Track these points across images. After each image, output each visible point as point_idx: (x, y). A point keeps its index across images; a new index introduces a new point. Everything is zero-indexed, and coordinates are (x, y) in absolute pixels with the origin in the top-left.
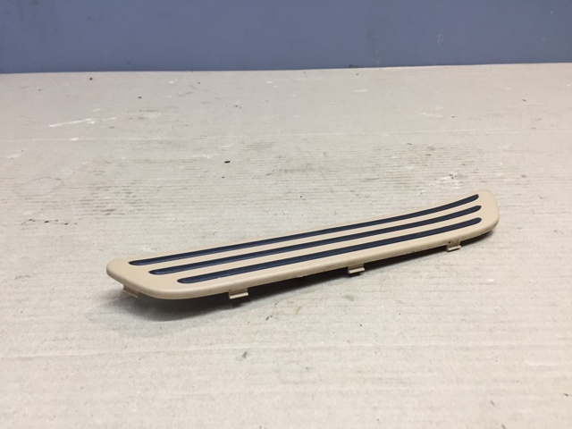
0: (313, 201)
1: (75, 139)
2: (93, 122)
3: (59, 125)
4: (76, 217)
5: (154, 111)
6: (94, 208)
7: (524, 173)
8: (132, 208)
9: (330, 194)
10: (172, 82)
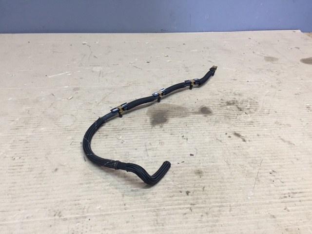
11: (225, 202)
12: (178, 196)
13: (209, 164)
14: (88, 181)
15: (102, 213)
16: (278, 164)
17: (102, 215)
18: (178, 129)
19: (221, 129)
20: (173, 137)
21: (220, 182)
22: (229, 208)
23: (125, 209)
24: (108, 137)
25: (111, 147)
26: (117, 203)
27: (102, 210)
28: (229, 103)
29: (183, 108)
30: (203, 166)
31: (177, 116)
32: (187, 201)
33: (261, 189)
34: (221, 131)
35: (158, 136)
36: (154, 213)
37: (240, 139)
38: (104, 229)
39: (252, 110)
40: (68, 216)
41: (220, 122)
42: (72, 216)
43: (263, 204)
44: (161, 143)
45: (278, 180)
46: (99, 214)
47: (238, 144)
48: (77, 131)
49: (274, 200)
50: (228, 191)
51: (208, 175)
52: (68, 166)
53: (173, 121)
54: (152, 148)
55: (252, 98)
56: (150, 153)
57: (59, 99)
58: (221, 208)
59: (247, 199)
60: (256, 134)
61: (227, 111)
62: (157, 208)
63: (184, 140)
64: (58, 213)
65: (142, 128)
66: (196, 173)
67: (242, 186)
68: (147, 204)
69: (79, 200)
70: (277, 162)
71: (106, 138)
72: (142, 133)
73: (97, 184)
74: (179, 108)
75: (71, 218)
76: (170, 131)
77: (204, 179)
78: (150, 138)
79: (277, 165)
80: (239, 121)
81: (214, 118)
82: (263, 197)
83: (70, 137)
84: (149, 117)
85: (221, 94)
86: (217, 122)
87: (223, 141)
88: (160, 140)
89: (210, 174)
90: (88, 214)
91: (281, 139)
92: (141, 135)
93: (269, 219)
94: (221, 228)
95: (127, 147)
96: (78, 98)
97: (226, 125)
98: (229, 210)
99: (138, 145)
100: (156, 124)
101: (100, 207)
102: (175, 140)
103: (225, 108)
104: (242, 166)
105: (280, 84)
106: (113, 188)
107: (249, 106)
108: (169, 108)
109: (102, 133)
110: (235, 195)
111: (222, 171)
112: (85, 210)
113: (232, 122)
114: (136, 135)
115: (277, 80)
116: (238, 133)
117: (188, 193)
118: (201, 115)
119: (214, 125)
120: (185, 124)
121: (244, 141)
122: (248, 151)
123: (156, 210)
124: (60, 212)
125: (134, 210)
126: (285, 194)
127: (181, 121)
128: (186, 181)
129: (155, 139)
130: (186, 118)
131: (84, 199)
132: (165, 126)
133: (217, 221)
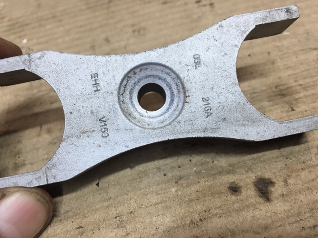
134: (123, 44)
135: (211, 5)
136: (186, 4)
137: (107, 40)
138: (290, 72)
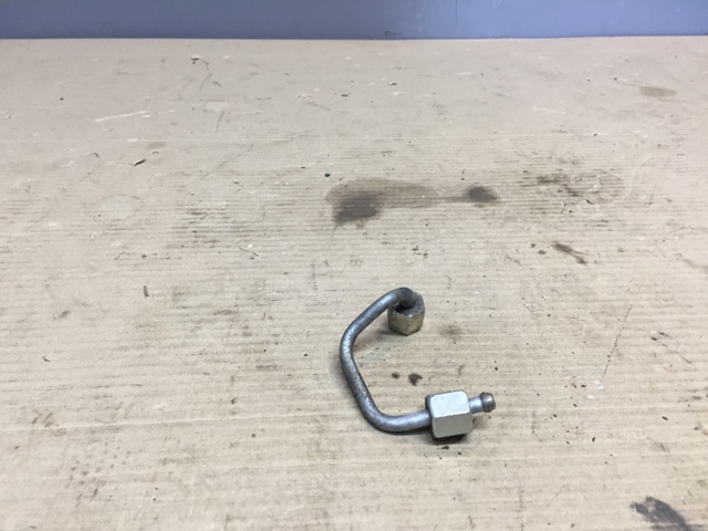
0: (442, 231)
1: (134, 140)
2: (148, 116)
3: (107, 118)
4: (175, 250)
5: (218, 100)
6: (194, 239)
7: (669, 197)
8: (238, 239)
9: (458, 222)
10: (227, 57)
11: (521, 406)
12: (387, 386)
13: (479, 312)
14: (143, 343)
15: (165, 422)
16: (675, 317)
17: (166, 425)
18: (405, 231)
19: (519, 235)
20: (389, 248)
21: (508, 355)
22: (531, 419)
23: (233, 413)
24: (217, 244)
25: (219, 268)
26: (214, 398)
27: (169, 413)
28: (543, 180)
29: (421, 188)
30: (465, 317)
31: (404, 204)
32: (411, 399)
33: (627, 376)
34: (517, 240)
35: (348, 247)
36: (313, 426)
37: (571, 258)
38: (165, 462)
39: (604, 195)
40: (68, 426)
41: (519, 220)
42: (80, 425)
43: (632, 413)
44: (356, 262)
45: (676, 356)
46: (156, 422)
47: (563, 269)
48: (140, 232)
49: (664, 406)
50: (528, 378)
51: (476, 339)
52: (97, 306)
53: (391, 215)
54: (331, 272)
55: (606, 169)
56: (322, 283)
57: (110, 163)
58: (506, 420)
59: (585, 399)
60: (615, 248)
61: (539, 197)
62: (324, 413)
63: (418, 257)
64: (44, 417)
65: (309, 228)
66: (442, 333)
67: (570, 368)
68: (296, 403)
69: (107, 387)
70: (672, 313)
71: (212, 247)
72: (309, 238)
73: (166, 350)
74: (412, 188)
75: (77, 431)
76: (381, 236)
77: (463, 348)
78: (327, 250)
79: (672, 320)
80: (570, 219)
81: (503, 212)
82: (632, 396)
83: (118, 244)
84: (330, 206)
85: (523, 161)
86: (509, 219)
87: (522, 263)
88: (352, 256)
89: (480, 335)
90: (125, 422)
91: (686, 260)
92: (303, 243)
93: (649, 453)
94: (504, 470)
95: (262, 267)
96: (158, 162)
97: (534, 227)
98: (530, 425)
99: (291, 264)
100: (345, 221)
101: (163, 404)
102: (394, 257)
103: (533, 189)
104: (573, 319)
105: (681, 143)
106: (207, 361)
107: (596, 187)
108: (386, 188)
109: (204, 236)
110: (550, 388)
111: (517, 329)
112: (121, 411)
113: (553, 220)
114: (292, 243)
115: (673, 133)
116: (566, 244)
117: (414, 379)
118: (468, 205)
119: (502, 226)
120: (426, 222)
121: (582, 262)
122: (591, 286)
123: (320, 419)
124: (50, 415)
125: (259, 415)
126: (695, 391)
127: (415, 215)
128: (413, 351)
129: (342, 253)
130: (429, 209)
131: (124, 385)
132: (371, 224)
133: (494, 451)
134: (340, 269)
135: (425, 255)
136: (404, 249)
137: (326, 263)
138: (465, 320)
